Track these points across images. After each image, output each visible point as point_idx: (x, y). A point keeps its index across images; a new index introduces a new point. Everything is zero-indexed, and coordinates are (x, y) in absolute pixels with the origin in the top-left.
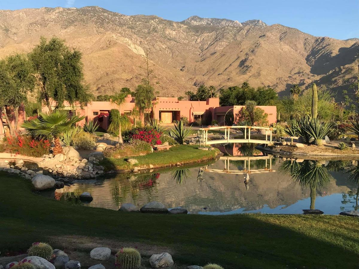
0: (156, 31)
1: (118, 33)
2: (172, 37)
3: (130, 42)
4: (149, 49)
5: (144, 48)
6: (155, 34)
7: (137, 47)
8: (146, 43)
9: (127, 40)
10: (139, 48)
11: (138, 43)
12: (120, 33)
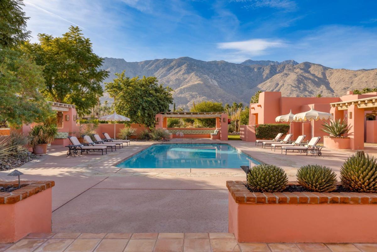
0: (224, 70)
1: (201, 72)
2: (234, 73)
3: (208, 78)
4: (220, 81)
5: (217, 81)
6: (224, 72)
7: (213, 80)
8: (218, 78)
9: (207, 76)
10: (214, 81)
11: (213, 78)
12: (202, 72)
